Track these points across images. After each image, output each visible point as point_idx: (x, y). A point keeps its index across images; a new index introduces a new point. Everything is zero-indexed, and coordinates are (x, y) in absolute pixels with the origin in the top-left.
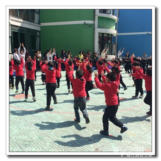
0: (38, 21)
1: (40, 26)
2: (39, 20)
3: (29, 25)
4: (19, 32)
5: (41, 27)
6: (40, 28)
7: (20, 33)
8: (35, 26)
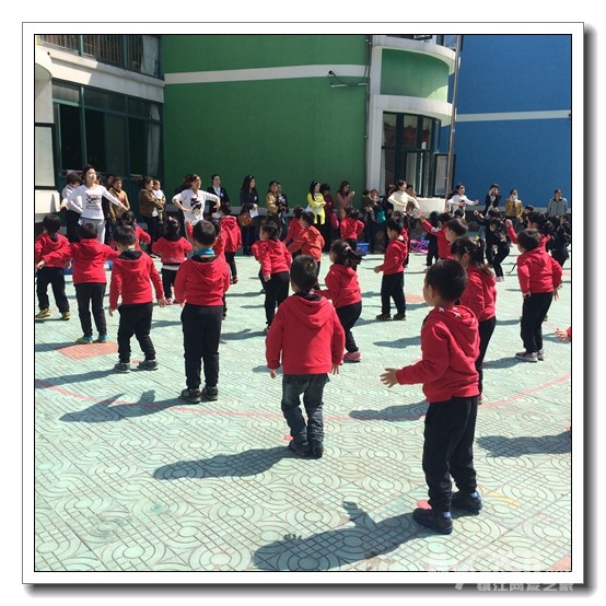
0: (154, 67)
2: (158, 63)
3: (122, 81)
4: (84, 107)
5: (167, 88)
6: (162, 91)
7: (86, 110)
8: (144, 83)
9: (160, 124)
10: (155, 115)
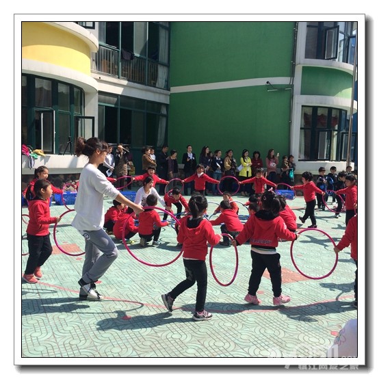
0: (164, 83)
1: (169, 93)
2: (167, 81)
3: (144, 92)
4: (119, 107)
5: (171, 95)
6: (169, 97)
7: (121, 109)
8: (157, 93)
9: (166, 116)
10: (164, 111)
